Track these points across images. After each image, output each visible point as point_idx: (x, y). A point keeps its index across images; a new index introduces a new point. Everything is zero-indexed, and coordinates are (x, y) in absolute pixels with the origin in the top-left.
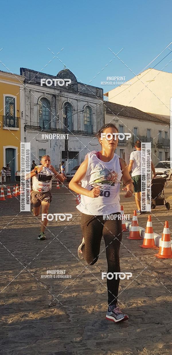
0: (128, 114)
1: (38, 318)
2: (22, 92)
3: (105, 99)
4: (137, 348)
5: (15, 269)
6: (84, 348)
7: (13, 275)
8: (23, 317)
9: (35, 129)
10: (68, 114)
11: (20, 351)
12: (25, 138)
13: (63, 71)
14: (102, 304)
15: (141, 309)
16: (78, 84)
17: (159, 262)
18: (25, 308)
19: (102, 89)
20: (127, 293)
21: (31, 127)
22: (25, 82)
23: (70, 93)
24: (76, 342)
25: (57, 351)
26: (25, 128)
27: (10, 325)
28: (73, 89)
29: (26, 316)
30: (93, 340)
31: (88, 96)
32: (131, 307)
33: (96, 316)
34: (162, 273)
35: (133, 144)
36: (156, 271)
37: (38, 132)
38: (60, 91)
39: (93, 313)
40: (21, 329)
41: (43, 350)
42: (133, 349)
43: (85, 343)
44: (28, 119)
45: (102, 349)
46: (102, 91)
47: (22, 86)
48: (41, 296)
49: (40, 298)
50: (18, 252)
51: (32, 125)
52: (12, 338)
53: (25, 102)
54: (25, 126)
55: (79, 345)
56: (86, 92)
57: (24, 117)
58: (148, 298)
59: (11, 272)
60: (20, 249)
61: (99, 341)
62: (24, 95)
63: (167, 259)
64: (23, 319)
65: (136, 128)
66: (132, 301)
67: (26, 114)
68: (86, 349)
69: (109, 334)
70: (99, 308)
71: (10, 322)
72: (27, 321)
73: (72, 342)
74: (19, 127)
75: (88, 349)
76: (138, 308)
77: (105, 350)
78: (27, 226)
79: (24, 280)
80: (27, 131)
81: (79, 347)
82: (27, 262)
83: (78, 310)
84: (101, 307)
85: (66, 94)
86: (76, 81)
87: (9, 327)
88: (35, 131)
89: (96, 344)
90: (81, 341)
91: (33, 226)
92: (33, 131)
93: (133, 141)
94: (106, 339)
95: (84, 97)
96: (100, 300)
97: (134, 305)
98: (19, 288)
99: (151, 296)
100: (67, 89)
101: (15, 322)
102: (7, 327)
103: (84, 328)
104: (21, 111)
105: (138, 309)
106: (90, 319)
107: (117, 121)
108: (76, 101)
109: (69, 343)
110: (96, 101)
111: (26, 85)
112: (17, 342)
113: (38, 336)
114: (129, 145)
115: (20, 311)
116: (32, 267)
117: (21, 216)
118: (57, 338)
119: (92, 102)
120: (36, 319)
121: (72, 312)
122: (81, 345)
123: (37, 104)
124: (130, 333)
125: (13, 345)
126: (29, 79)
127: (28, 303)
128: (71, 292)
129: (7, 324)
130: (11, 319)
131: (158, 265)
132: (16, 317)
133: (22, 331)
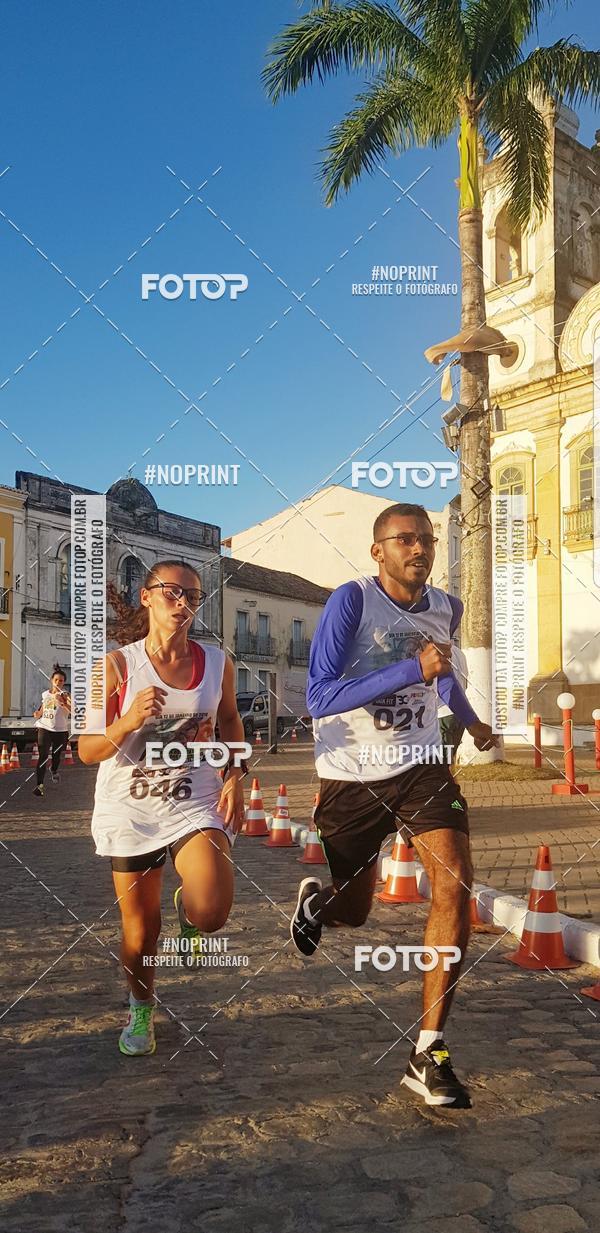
0: (281, 590)
1: (100, 1031)
2: (19, 531)
3: (224, 552)
4: (372, 1096)
5: (20, 925)
6: (231, 1096)
7: (18, 939)
8: (57, 1028)
9: (50, 618)
10: (132, 583)
11: (63, 1104)
12: (23, 639)
13: (122, 483)
14: (260, 1000)
15: (362, 1010)
16: (160, 516)
17: (387, 910)
18: (61, 1010)
19: (217, 527)
20: (321, 975)
21: (39, 613)
22: (26, 505)
23: (138, 534)
24: (209, 1083)
25: (162, 1104)
26: (23, 615)
27: (28, 1046)
28: (147, 527)
29: (64, 1026)
30: (251, 1078)
31: (182, 544)
32: (335, 1005)
33: (251, 1026)
34: (400, 934)
35: (292, 658)
36: (384, 928)
37: (57, 625)
38: (115, 530)
39: (240, 1019)
40: (60, 1055)
41: (122, 1102)
42: (361, 1098)
43: (232, 1084)
44: (33, 594)
45: (279, 1099)
46: (217, 532)
47: (19, 514)
48: (99, 983)
49: (97, 989)
50: (22, 889)
51: (41, 607)
52: (36, 1075)
53: (27, 552)
54: (25, 610)
55: (218, 1090)
56: (179, 534)
57: (22, 589)
58: (375, 986)
59: (12, 932)
60: (27, 884)
61: (266, 1080)
62: (23, 537)
63: (407, 903)
64: (59, 1034)
65: (300, 622)
66: (336, 992)
67: (26, 580)
68: (237, 1098)
69: (292, 1065)
70: (253, 1008)
71: (27, 1040)
72: (72, 1036)
73: (197, 1083)
74: (8, 613)
75: (241, 1097)
76: (354, 1008)
77: (286, 1101)
78: (39, 836)
79: (48, 949)
80: (28, 622)
81: (217, 1094)
82: (51, 911)
83: (202, 1013)
84: (259, 1005)
85: (128, 536)
86: (155, 507)
87: (25, 1051)
88: (50, 623)
89: (260, 1087)
90: (221, 1080)
91: (55, 834)
92: (45, 623)
93: (291, 652)
94: (286, 1076)
95: (174, 546)
96: (252, 991)
97: (344, 1001)
98: (38, 965)
99: (382, 980)
100: (130, 525)
101: (37, 1040)
102: (18, 1050)
103: (224, 1051)
104: (15, 574)
105: (356, 1009)
106: (235, 1033)
107: (253, 604)
108: (155, 555)
109: (191, 1086)
110: (204, 555)
111: (31, 512)
112: (51, 1086)
113: (107, 1071)
114: (282, 661)
115: (47, 1015)
116: (64, 921)
117: (21, 815)
118: (157, 1075)
119: (194, 557)
120: (94, 1033)
121: (185, 1017)
122: (221, 1089)
123: (57, 558)
124: (345, 1062)
125: (41, 1093)
126: (37, 498)
127: (67, 998)
128: (174, 974)
129: (20, 1044)
130: (29, 1033)
131: (387, 917)
132: (40, 1029)
133: (62, 1060)
